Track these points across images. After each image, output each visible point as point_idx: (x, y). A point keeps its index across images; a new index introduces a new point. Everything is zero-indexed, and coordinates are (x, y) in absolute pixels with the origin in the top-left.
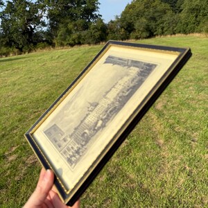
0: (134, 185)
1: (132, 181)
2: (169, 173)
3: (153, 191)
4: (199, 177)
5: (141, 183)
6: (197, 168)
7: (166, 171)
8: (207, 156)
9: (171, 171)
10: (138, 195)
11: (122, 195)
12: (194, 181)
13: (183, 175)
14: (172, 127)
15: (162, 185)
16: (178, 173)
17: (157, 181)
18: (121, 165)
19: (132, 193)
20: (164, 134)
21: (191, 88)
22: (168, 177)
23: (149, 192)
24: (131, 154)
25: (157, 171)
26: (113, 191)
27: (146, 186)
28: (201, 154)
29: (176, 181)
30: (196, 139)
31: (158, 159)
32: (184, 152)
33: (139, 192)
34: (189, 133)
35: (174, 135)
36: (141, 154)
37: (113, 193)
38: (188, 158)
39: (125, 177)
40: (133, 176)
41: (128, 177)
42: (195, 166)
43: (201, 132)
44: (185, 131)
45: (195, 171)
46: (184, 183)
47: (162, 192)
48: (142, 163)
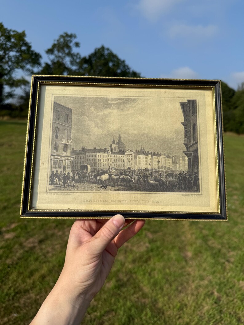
0: (147, 301)
1: (145, 296)
2: (192, 294)
3: (169, 313)
4: (228, 308)
5: (155, 300)
6: (227, 296)
7: (189, 292)
8: (243, 284)
9: (195, 293)
10: (149, 314)
11: (130, 309)
12: (221, 312)
13: (210, 301)
14: (205, 239)
15: (181, 309)
16: (202, 297)
17: (176, 302)
18: (135, 273)
19: (142, 311)
20: (194, 246)
21: (235, 197)
22: (190, 300)
23: (163, 314)
24: (149, 262)
25: (177, 289)
26: (119, 302)
27: (160, 305)
28: (235, 280)
29: (198, 306)
30: (232, 260)
31: (181, 275)
32: (214, 272)
33: (151, 310)
34: (224, 251)
35: (206, 250)
36: (162, 264)
37: (119, 305)
38: (218, 281)
39: (137, 288)
40: (147, 289)
41: (141, 289)
42: (225, 293)
43: (240, 252)
44: (219, 247)
45: (224, 299)
46: (208, 311)
47: (180, 318)
48: (160, 276)
